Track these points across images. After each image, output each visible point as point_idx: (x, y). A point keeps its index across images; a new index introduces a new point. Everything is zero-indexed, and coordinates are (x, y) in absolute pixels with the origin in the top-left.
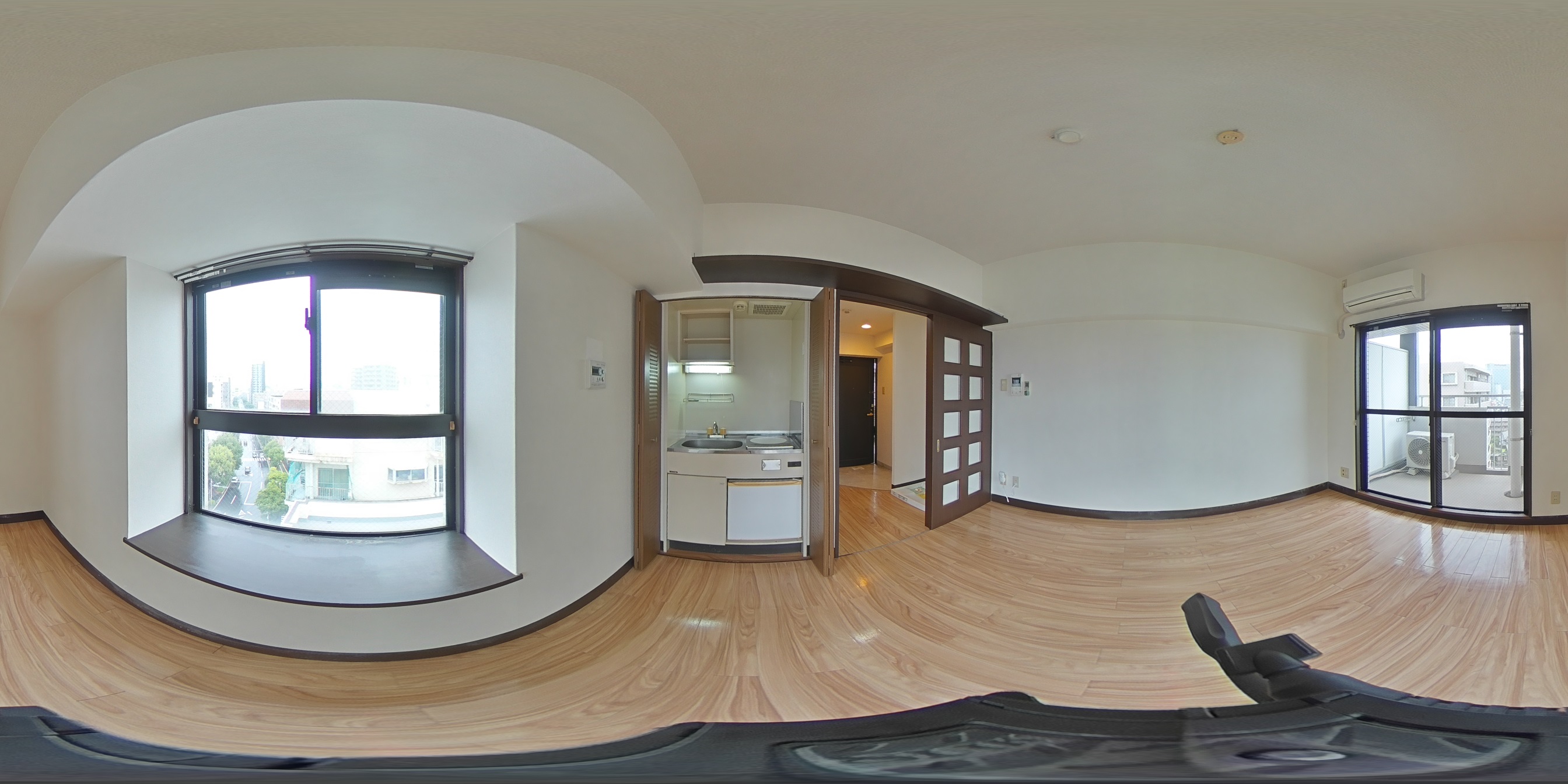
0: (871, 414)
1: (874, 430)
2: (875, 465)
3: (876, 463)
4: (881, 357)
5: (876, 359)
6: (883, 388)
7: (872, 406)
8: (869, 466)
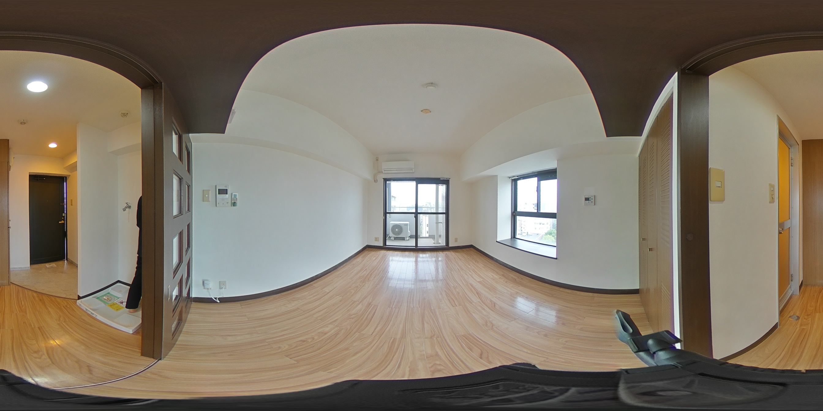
0: (63, 222)
1: (65, 234)
2: (66, 261)
3: (67, 260)
4: (70, 175)
5: (66, 177)
6: (72, 200)
7: (63, 215)
8: (60, 263)
